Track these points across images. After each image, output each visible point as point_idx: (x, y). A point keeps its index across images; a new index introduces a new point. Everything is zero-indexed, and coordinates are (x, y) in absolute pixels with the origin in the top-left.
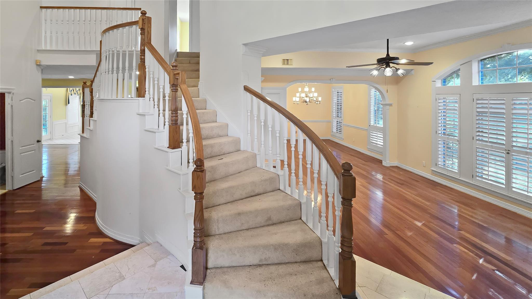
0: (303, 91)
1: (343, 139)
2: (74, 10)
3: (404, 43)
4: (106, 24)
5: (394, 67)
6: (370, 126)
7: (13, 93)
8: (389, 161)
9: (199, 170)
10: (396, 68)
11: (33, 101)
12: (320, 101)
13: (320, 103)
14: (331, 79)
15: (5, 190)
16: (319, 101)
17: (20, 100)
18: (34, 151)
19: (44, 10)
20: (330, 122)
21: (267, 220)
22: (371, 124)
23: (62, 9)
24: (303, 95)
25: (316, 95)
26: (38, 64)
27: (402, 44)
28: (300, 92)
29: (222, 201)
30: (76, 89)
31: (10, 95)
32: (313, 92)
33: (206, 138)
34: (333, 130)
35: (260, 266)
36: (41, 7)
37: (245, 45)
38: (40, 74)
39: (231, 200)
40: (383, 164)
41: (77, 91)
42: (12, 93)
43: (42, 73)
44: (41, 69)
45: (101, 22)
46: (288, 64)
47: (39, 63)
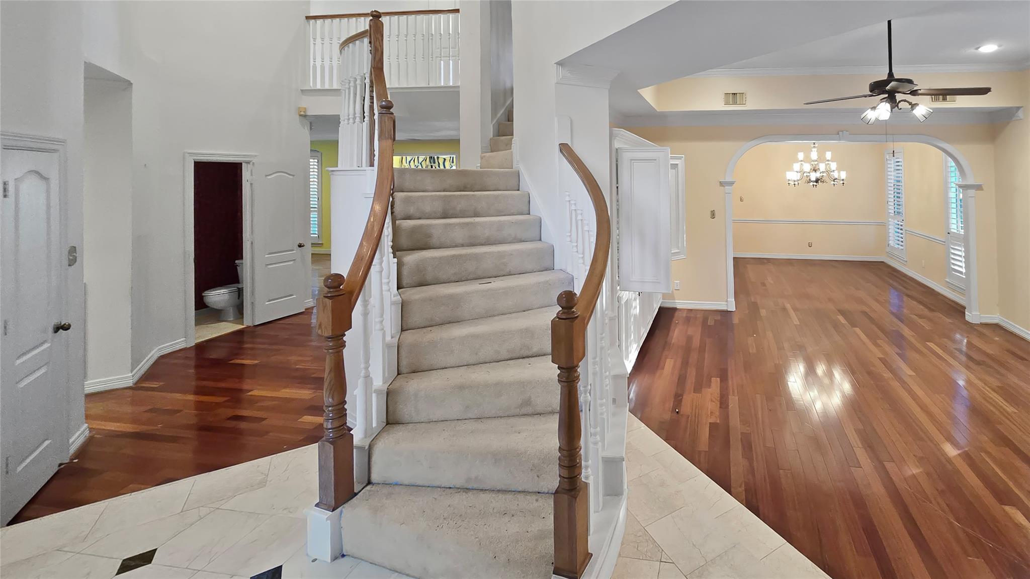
0: (807, 159)
1: (906, 261)
2: (348, 20)
3: (977, 48)
4: (406, 40)
5: (905, 101)
6: (949, 233)
7: (253, 163)
8: (979, 312)
9: (329, 295)
10: (910, 104)
11: (292, 177)
12: (843, 180)
13: (843, 183)
14: (840, 133)
15: (243, 325)
16: (842, 178)
17: (266, 176)
18: (292, 263)
19: (312, 22)
20: (883, 225)
21: (522, 404)
22: (953, 230)
23: (338, 18)
24: (807, 167)
25: (834, 166)
26: (302, 113)
27: (972, 51)
28: (801, 161)
29: (451, 360)
30: (418, 157)
31: (248, 165)
32: (828, 161)
33: (485, 242)
34: (890, 242)
35: (467, 490)
36: (308, 18)
37: (560, 64)
38: (306, 131)
39: (471, 361)
40: (967, 318)
41: (420, 162)
42: (251, 163)
43: (311, 129)
44: (309, 123)
45: (398, 37)
46: (735, 103)
47: (304, 112)
